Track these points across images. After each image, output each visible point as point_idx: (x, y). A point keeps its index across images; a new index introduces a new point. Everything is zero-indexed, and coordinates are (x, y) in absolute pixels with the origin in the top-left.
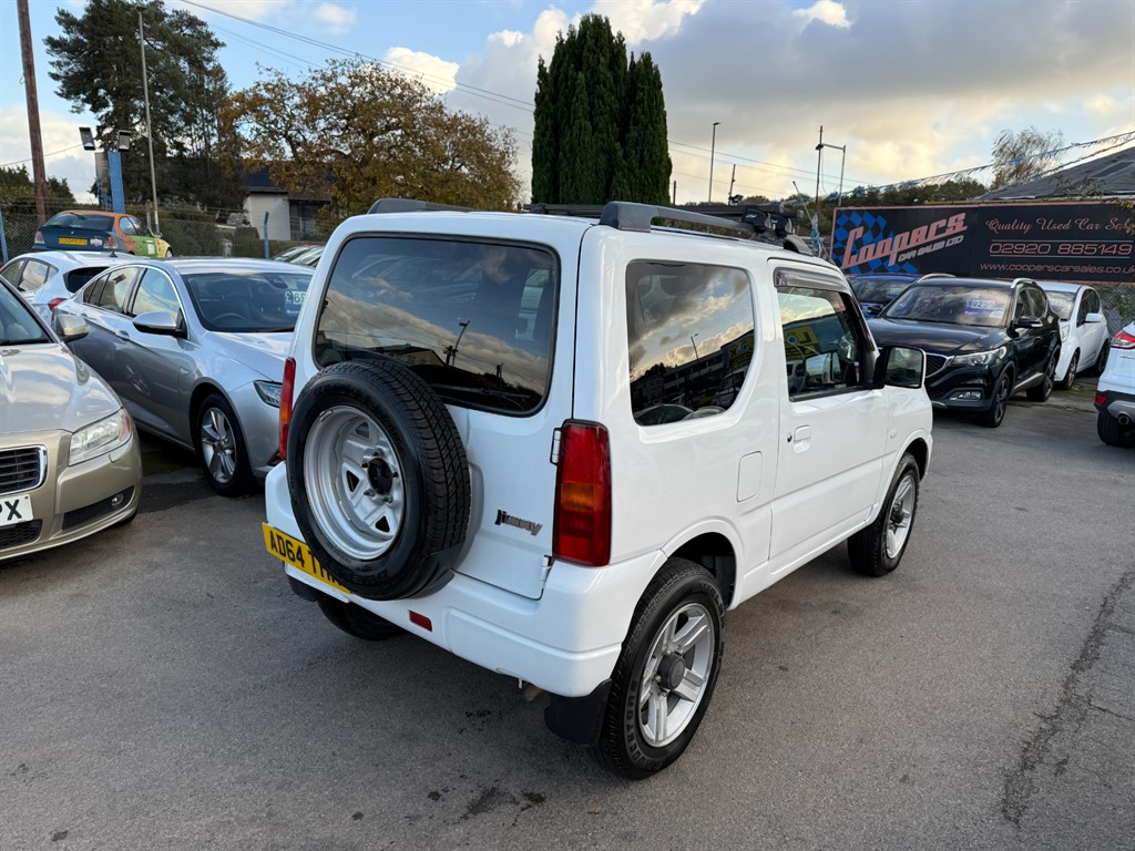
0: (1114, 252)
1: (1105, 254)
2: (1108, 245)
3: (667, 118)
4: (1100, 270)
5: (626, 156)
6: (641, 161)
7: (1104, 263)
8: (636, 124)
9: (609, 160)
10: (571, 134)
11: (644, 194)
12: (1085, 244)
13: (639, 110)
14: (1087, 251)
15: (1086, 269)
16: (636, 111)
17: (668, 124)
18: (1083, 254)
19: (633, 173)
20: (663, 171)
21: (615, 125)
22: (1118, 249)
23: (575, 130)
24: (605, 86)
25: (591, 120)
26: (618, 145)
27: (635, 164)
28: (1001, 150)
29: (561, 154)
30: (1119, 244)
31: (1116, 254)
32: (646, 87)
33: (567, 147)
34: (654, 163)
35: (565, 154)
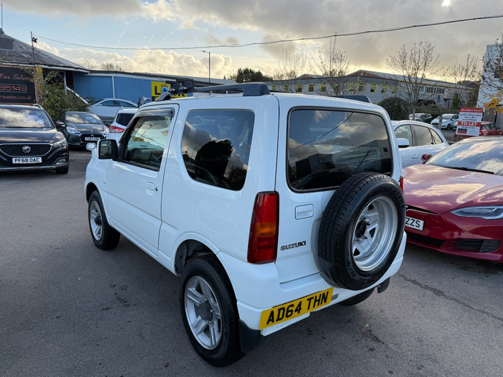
0: (20, 90)
1: (15, 91)
2: (16, 87)
4: (15, 97)
7: (17, 95)
12: (5, 85)
14: (7, 89)
15: (8, 97)
18: (5, 90)
22: (21, 89)
30: (21, 86)
31: (21, 91)
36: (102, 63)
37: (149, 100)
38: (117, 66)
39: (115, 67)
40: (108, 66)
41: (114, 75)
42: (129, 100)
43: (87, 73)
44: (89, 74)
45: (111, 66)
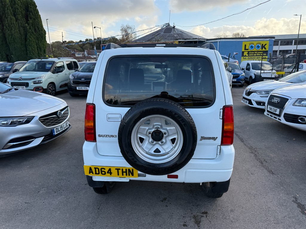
3: (41, 17)
5: (30, 28)
6: (35, 30)
8: (31, 18)
9: (24, 30)
10: (8, 21)
11: (39, 40)
13: (31, 14)
16: (30, 14)
17: (41, 18)
19: (33, 34)
20: (43, 33)
21: (24, 18)
23: (9, 19)
24: (18, 5)
25: (15, 16)
26: (27, 25)
27: (34, 31)
28: (122, 29)
29: (5, 27)
32: (32, 7)
33: (7, 25)
34: (40, 31)
35: (6, 27)
36: (233, 33)
37: (237, 54)
38: (242, 34)
39: (240, 35)
40: (236, 34)
41: (219, 40)
42: (225, 55)
43: (205, 41)
44: (206, 42)
45: (238, 34)
